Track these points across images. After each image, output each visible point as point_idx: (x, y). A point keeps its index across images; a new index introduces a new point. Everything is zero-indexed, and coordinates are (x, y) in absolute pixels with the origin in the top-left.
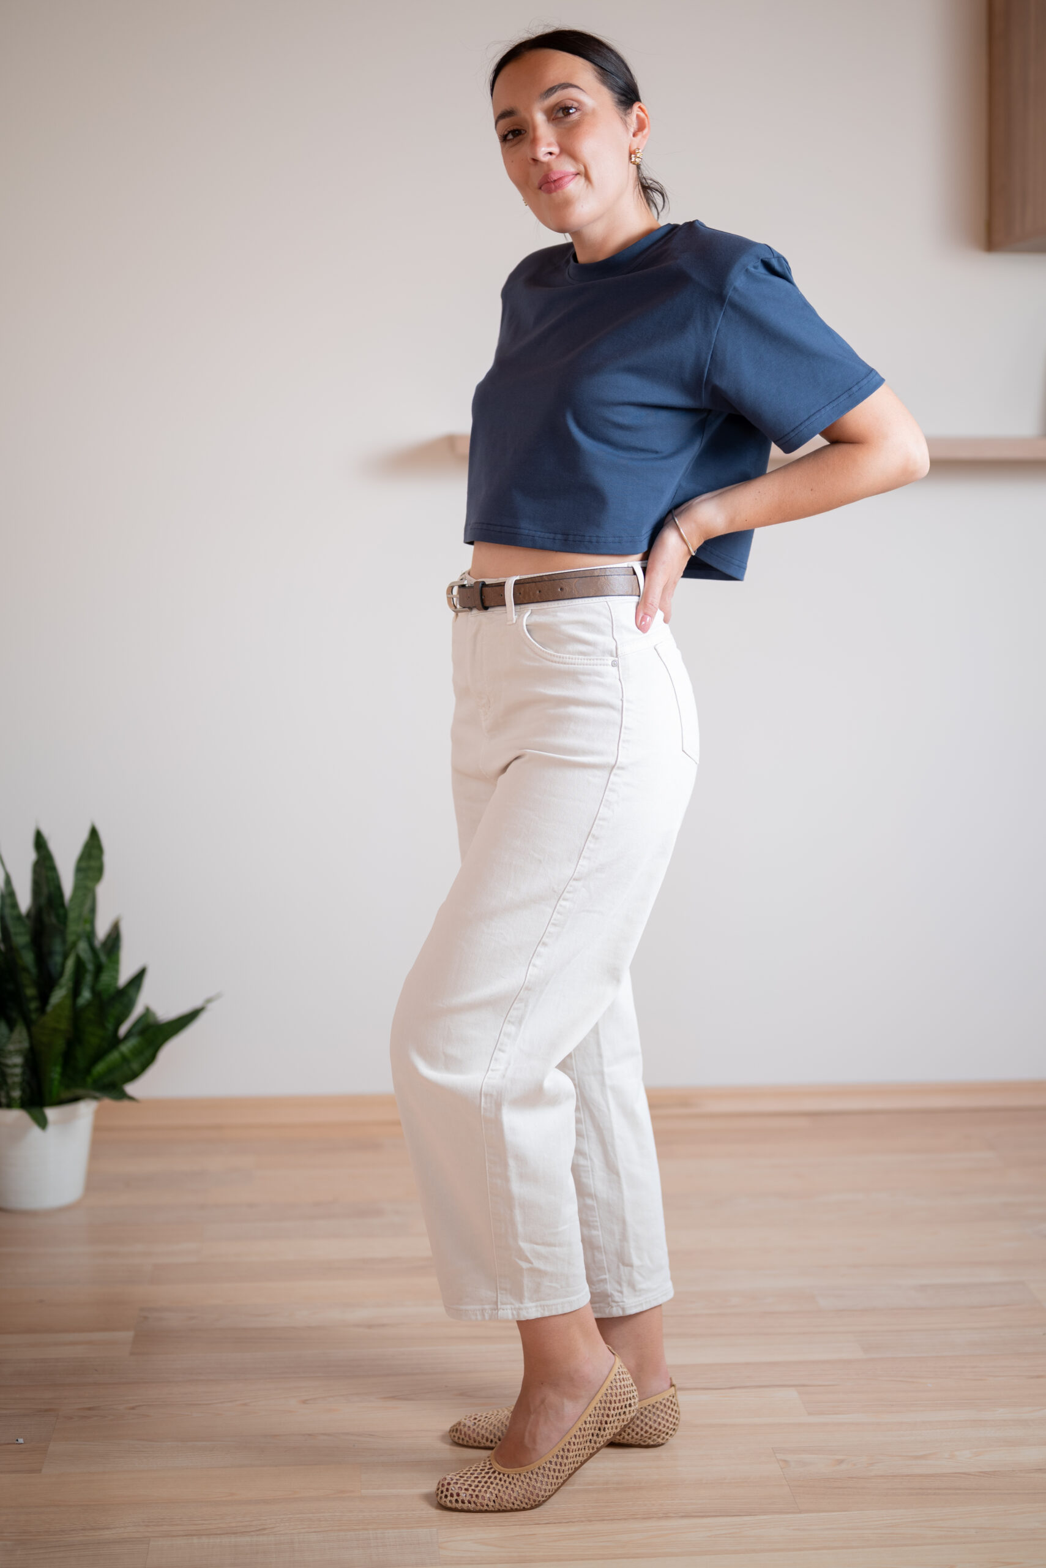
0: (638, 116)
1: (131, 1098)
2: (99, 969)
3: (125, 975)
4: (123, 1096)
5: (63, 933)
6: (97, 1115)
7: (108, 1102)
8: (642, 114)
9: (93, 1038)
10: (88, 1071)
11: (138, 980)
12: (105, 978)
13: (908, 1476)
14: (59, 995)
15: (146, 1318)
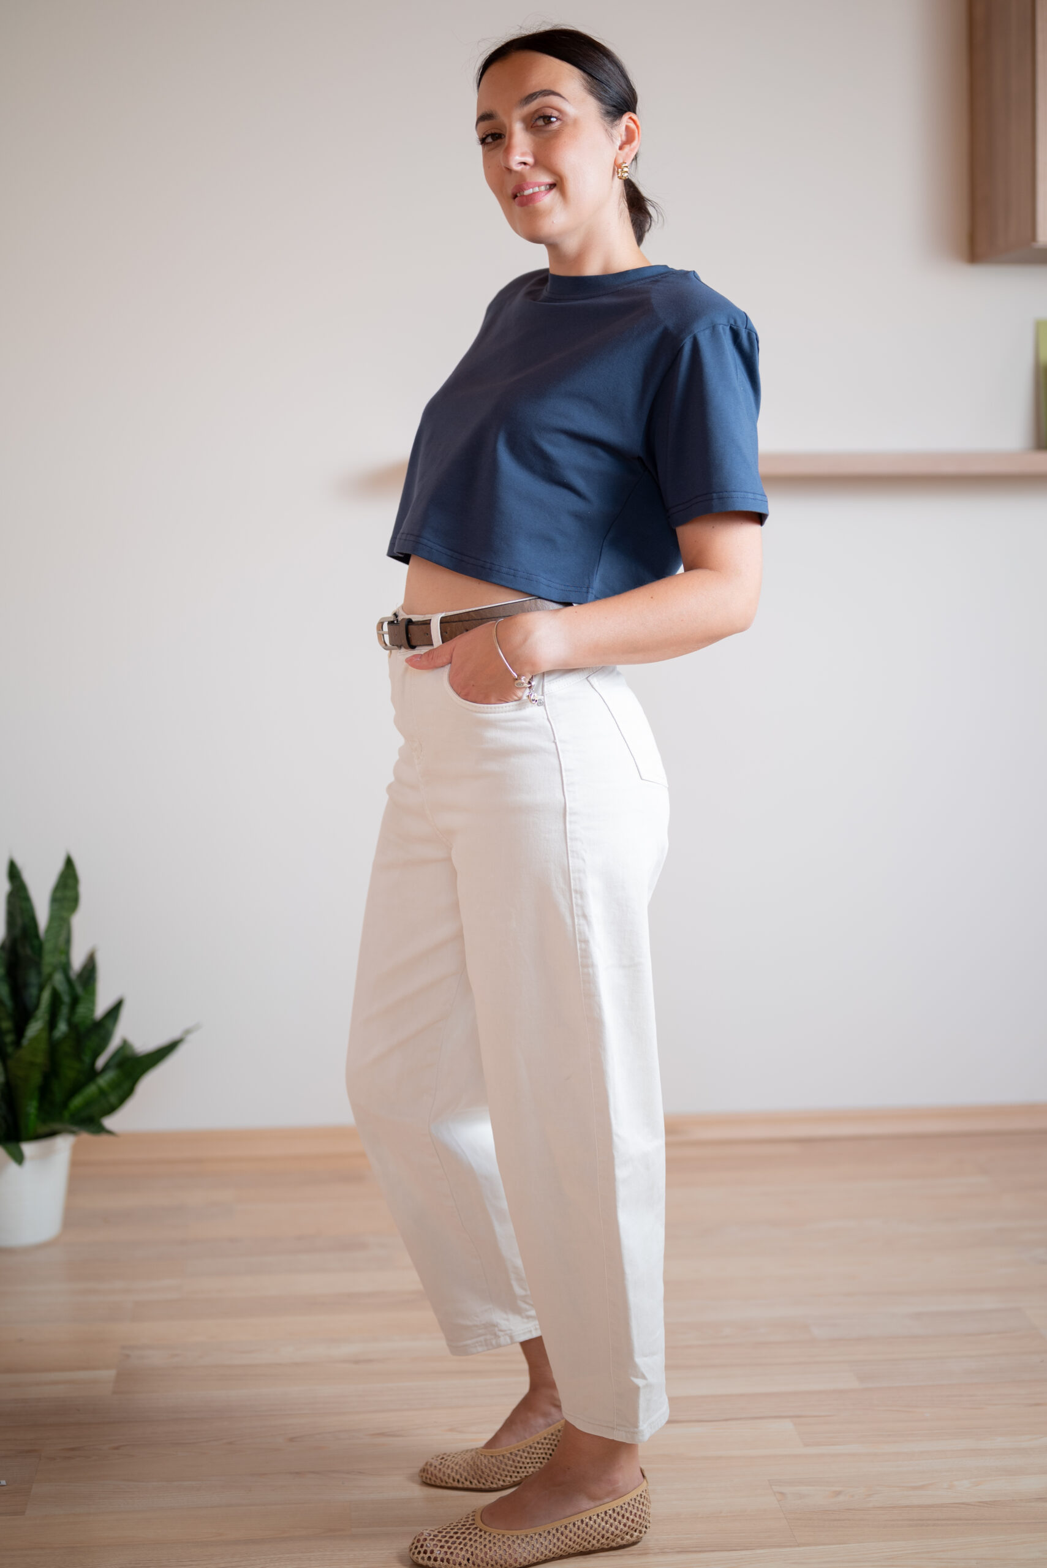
0: (627, 128)
1: (109, 1132)
2: (75, 1001)
3: (101, 1007)
4: (100, 1130)
5: (37, 963)
6: (75, 1150)
7: (85, 1137)
8: (632, 125)
9: (70, 1071)
10: (65, 1105)
11: (115, 1011)
12: (81, 1010)
13: (906, 1507)
14: (35, 1028)
15: (128, 1356)
